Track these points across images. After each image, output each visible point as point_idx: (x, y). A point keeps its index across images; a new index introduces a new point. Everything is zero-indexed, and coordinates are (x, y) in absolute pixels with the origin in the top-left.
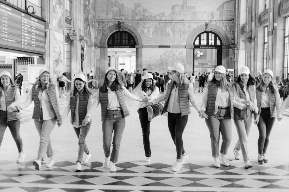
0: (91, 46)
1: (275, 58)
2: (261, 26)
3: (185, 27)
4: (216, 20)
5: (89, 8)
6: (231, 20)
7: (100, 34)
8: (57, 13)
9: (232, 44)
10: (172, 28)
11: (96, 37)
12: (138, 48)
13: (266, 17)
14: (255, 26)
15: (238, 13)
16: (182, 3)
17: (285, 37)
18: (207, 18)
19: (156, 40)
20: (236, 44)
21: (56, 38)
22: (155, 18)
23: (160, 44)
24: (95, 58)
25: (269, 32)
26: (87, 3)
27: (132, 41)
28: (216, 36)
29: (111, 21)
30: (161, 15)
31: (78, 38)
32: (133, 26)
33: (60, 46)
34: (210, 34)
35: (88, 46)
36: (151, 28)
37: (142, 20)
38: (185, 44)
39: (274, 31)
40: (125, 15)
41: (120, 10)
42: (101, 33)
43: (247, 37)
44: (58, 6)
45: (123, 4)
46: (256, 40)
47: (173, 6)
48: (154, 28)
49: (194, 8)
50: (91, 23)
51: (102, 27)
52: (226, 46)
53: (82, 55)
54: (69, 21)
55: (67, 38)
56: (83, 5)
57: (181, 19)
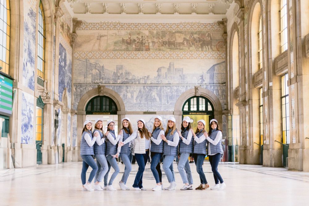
0: (67, 112)
1: (273, 121)
2: (255, 87)
3: (172, 91)
4: (206, 83)
5: (66, 70)
6: (223, 84)
7: (77, 99)
8: (28, 71)
9: (225, 110)
10: (158, 93)
11: (73, 102)
12: (120, 115)
13: (261, 78)
14: (249, 87)
15: (230, 76)
16: (169, 65)
17: (281, 98)
18: (196, 81)
19: (140, 106)
20: (229, 109)
21: (25, 100)
22: (139, 82)
23: (145, 110)
24: (71, 127)
25: (264, 92)
26: (63, 64)
27: (114, 107)
28: (207, 101)
29: (90, 86)
30: (146, 78)
31: (52, 101)
32: (115, 90)
33: (30, 109)
34: (200, 99)
35: (64, 113)
36: (135, 93)
37: (125, 84)
38: (172, 110)
39: (269, 91)
40: (105, 78)
41: (100, 72)
42: (79, 98)
43: (241, 101)
44: (29, 64)
45: (104, 67)
46: (250, 103)
47: (159, 69)
48: (138, 92)
49: (182, 70)
50: (67, 87)
51: (80, 91)
52: (218, 112)
53: (56, 122)
54: (41, 82)
55: (39, 101)
56: (58, 66)
57: (167, 83)
